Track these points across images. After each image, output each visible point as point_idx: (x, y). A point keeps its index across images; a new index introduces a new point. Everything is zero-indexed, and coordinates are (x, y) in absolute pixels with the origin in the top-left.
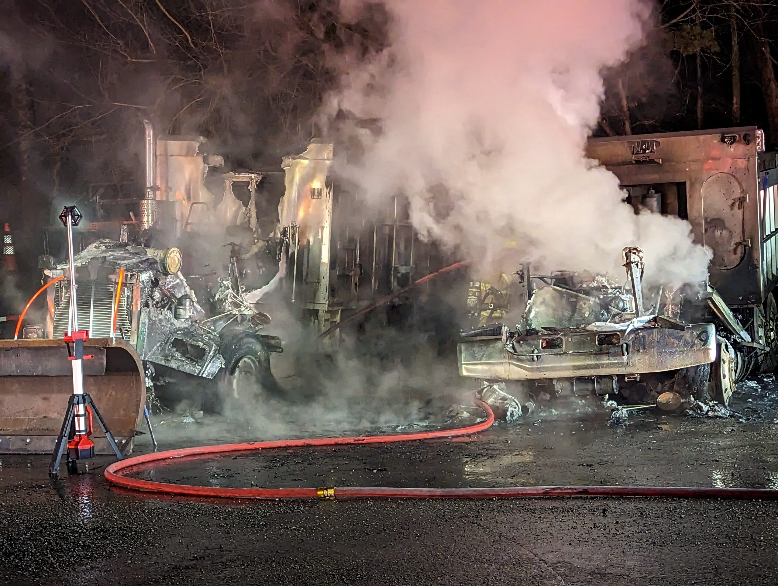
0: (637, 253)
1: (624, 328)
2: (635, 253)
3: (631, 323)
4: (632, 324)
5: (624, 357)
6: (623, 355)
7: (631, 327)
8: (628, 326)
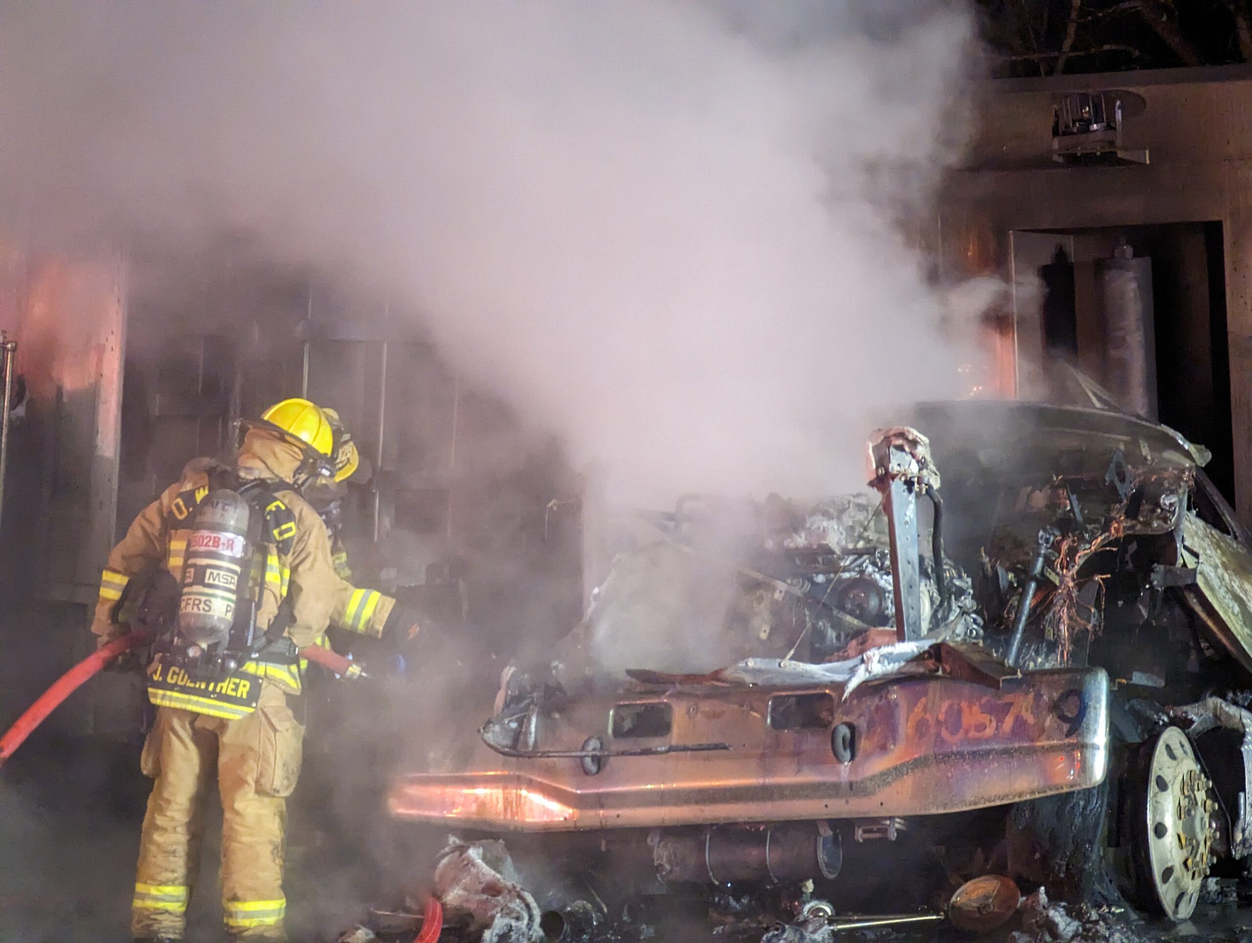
0: (907, 449)
1: (839, 678)
2: (901, 448)
3: (863, 661)
4: (863, 667)
5: (842, 767)
6: (839, 759)
7: (861, 676)
8: (853, 671)
